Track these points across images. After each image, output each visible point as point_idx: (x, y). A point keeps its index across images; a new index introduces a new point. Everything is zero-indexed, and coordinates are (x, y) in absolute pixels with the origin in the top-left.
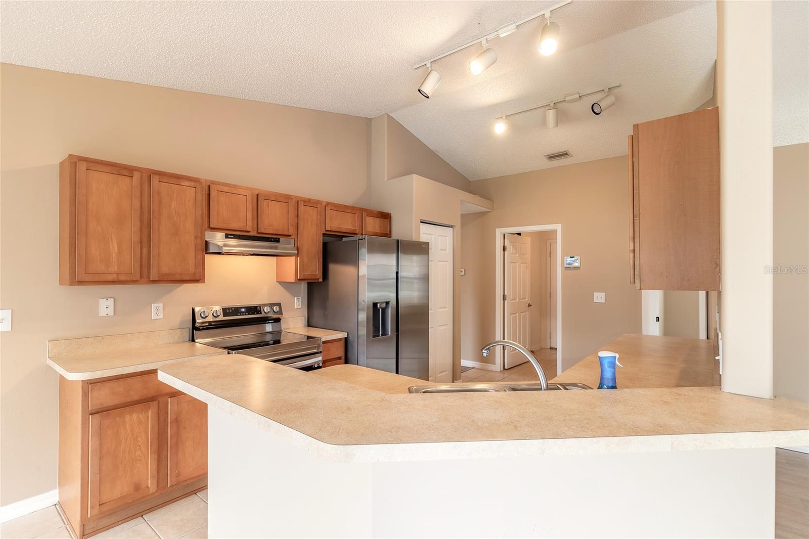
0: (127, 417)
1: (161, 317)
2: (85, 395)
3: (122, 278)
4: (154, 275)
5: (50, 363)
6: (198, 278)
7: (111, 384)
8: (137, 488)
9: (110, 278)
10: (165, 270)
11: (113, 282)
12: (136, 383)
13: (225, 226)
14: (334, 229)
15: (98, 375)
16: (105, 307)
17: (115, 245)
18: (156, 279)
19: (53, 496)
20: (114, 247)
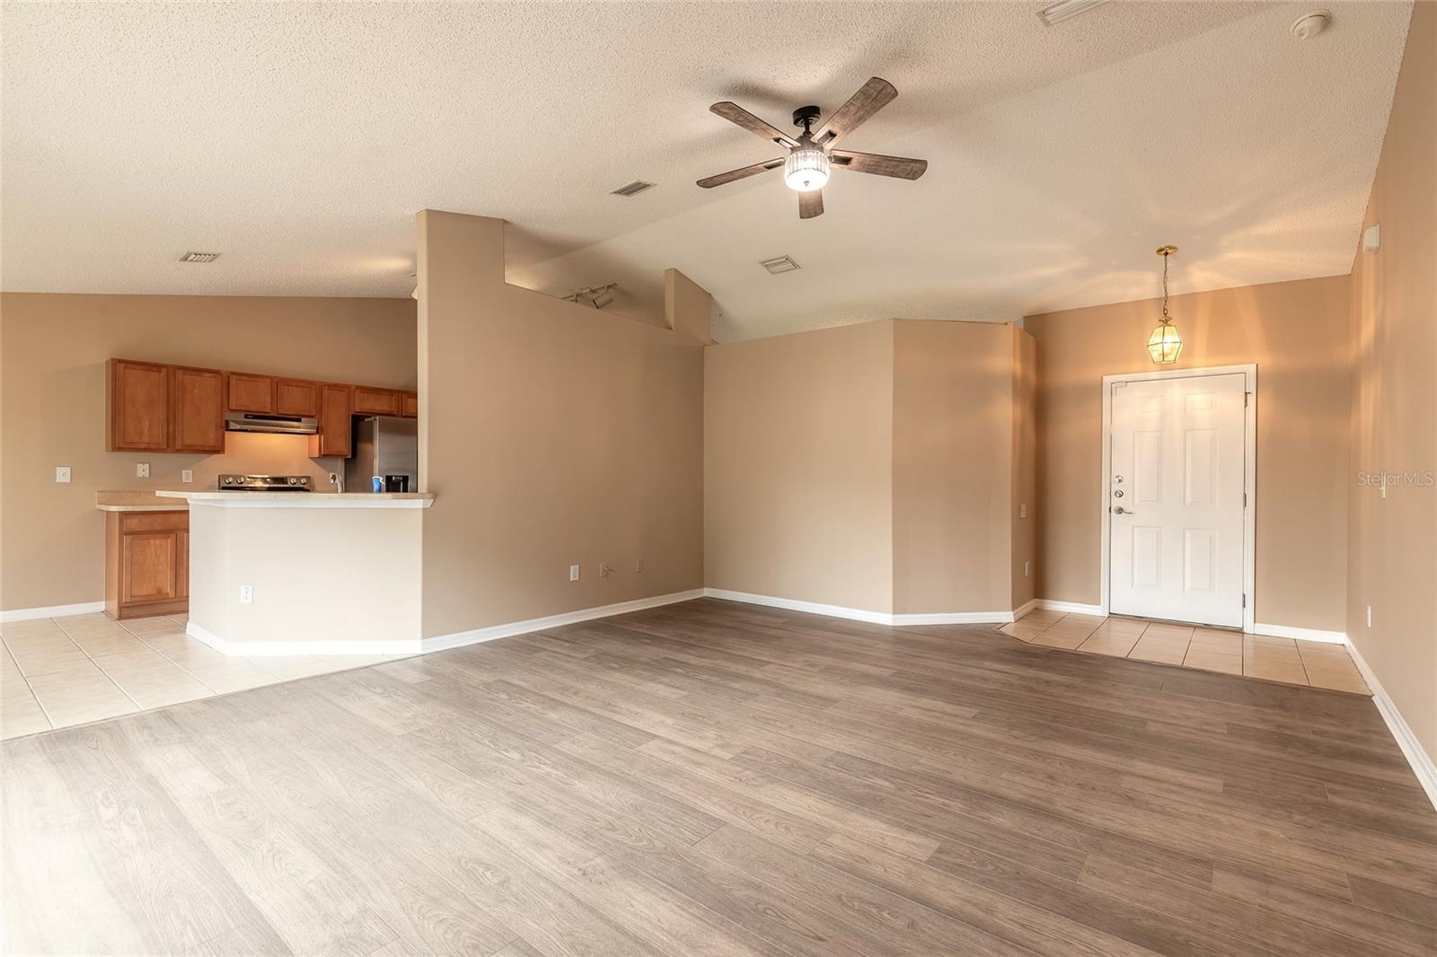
0: (152, 541)
1: (191, 481)
2: (121, 521)
3: (152, 446)
4: (179, 445)
5: (99, 507)
6: (218, 449)
7: (140, 517)
8: (159, 592)
9: (142, 446)
10: (188, 442)
11: (145, 450)
12: (159, 518)
13: (244, 408)
14: (364, 410)
15: (130, 509)
16: (142, 470)
17: (147, 423)
18: (180, 448)
19: (101, 606)
20: (146, 424)
